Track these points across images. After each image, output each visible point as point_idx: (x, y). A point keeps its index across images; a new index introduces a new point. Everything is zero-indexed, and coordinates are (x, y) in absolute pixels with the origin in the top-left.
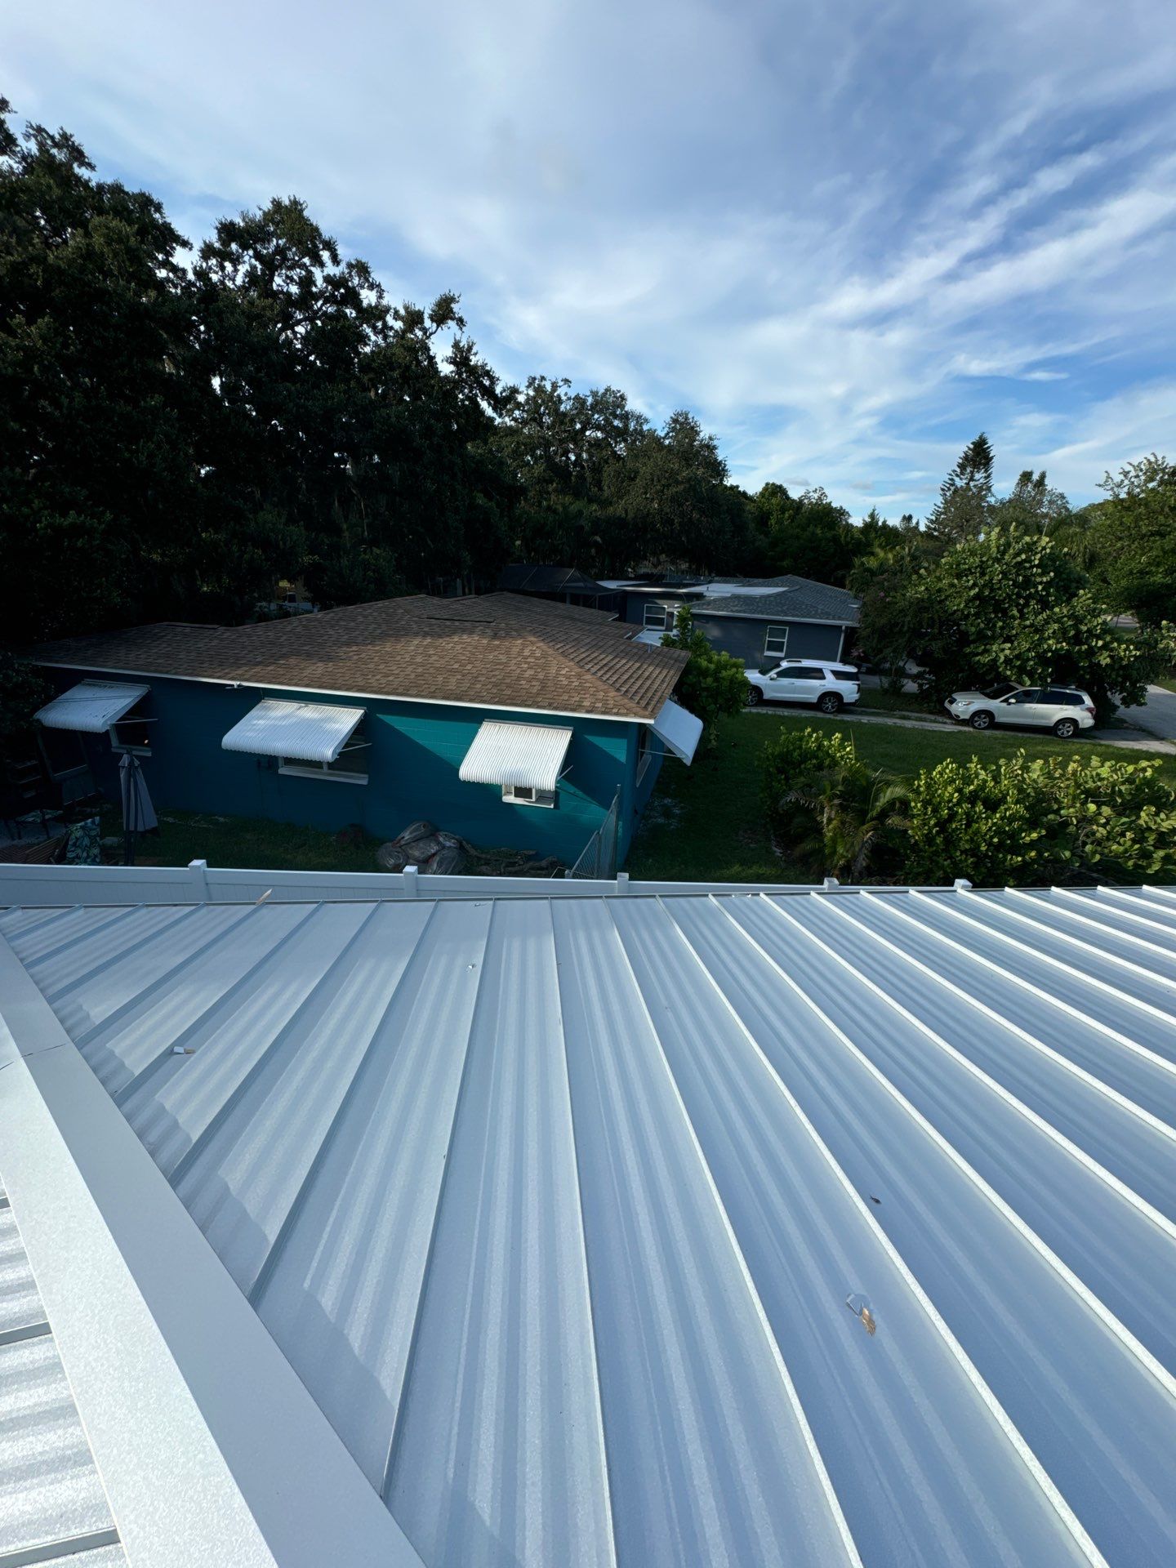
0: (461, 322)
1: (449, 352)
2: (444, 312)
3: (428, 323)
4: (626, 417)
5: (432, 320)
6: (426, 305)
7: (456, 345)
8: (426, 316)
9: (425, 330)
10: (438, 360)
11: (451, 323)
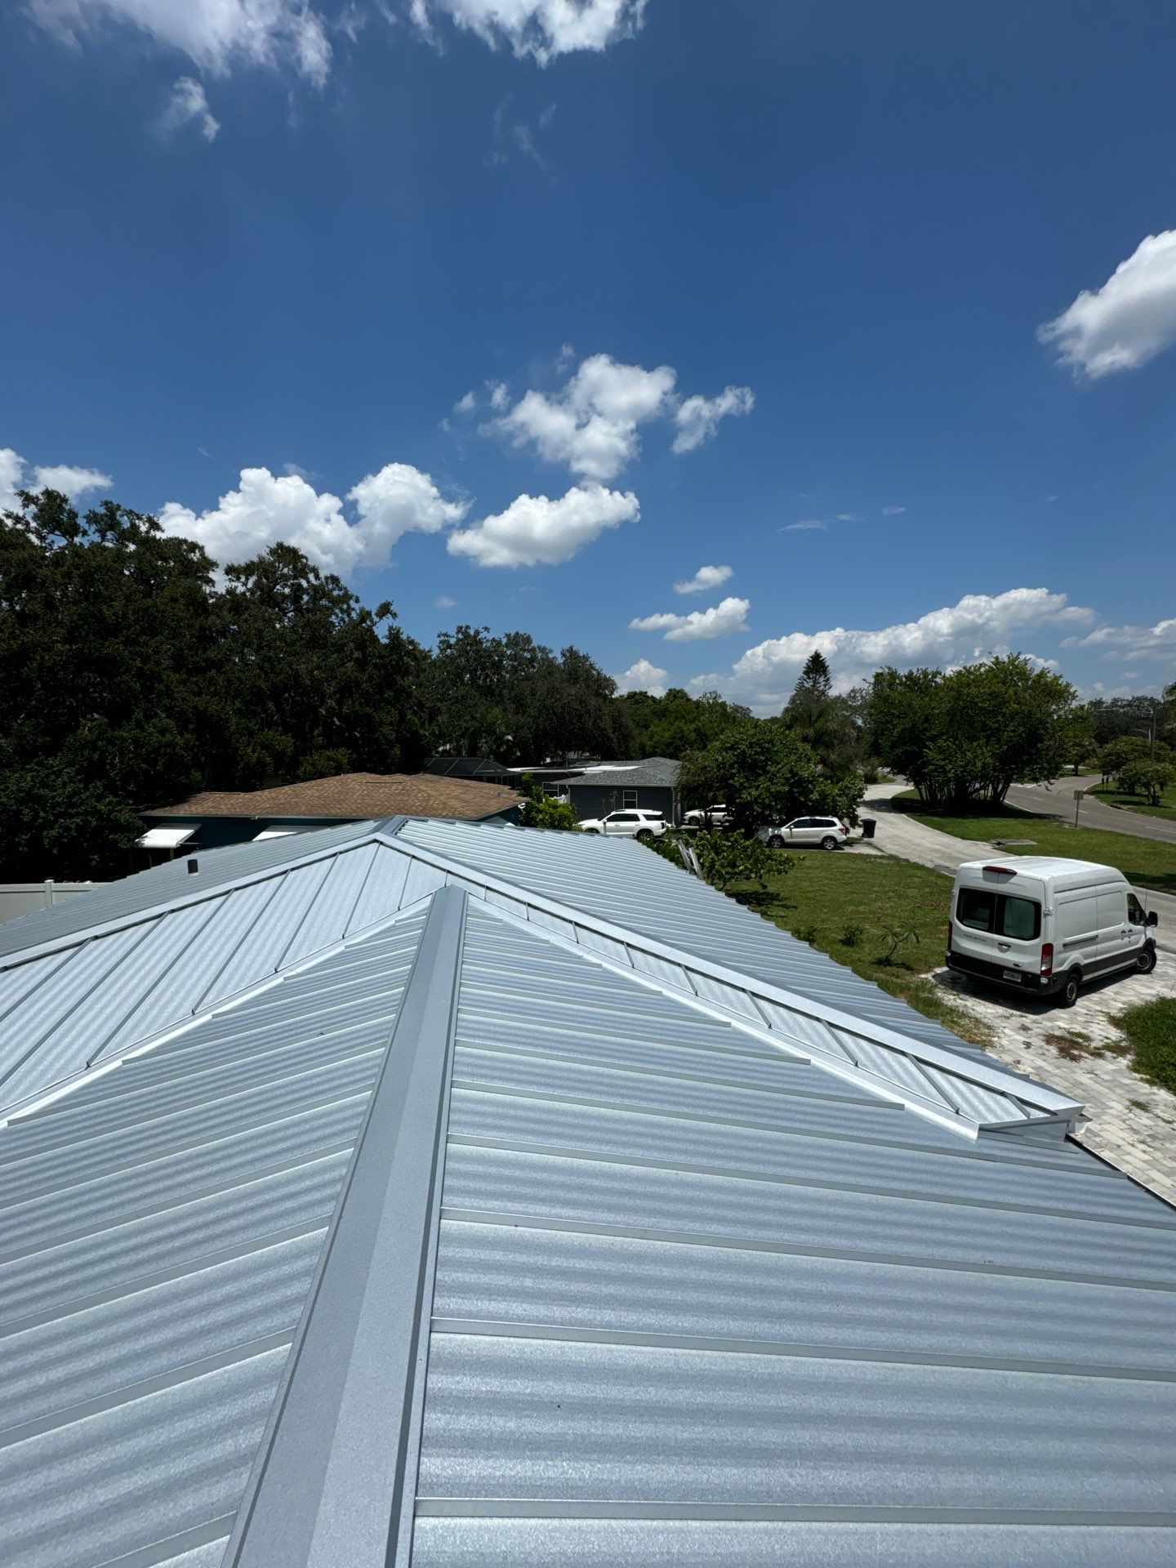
0: (394, 615)
1: (387, 633)
2: (385, 610)
3: (374, 616)
4: (533, 649)
5: (377, 615)
6: (373, 607)
7: (391, 628)
8: (373, 614)
9: (372, 621)
10: (380, 637)
11: (389, 615)
